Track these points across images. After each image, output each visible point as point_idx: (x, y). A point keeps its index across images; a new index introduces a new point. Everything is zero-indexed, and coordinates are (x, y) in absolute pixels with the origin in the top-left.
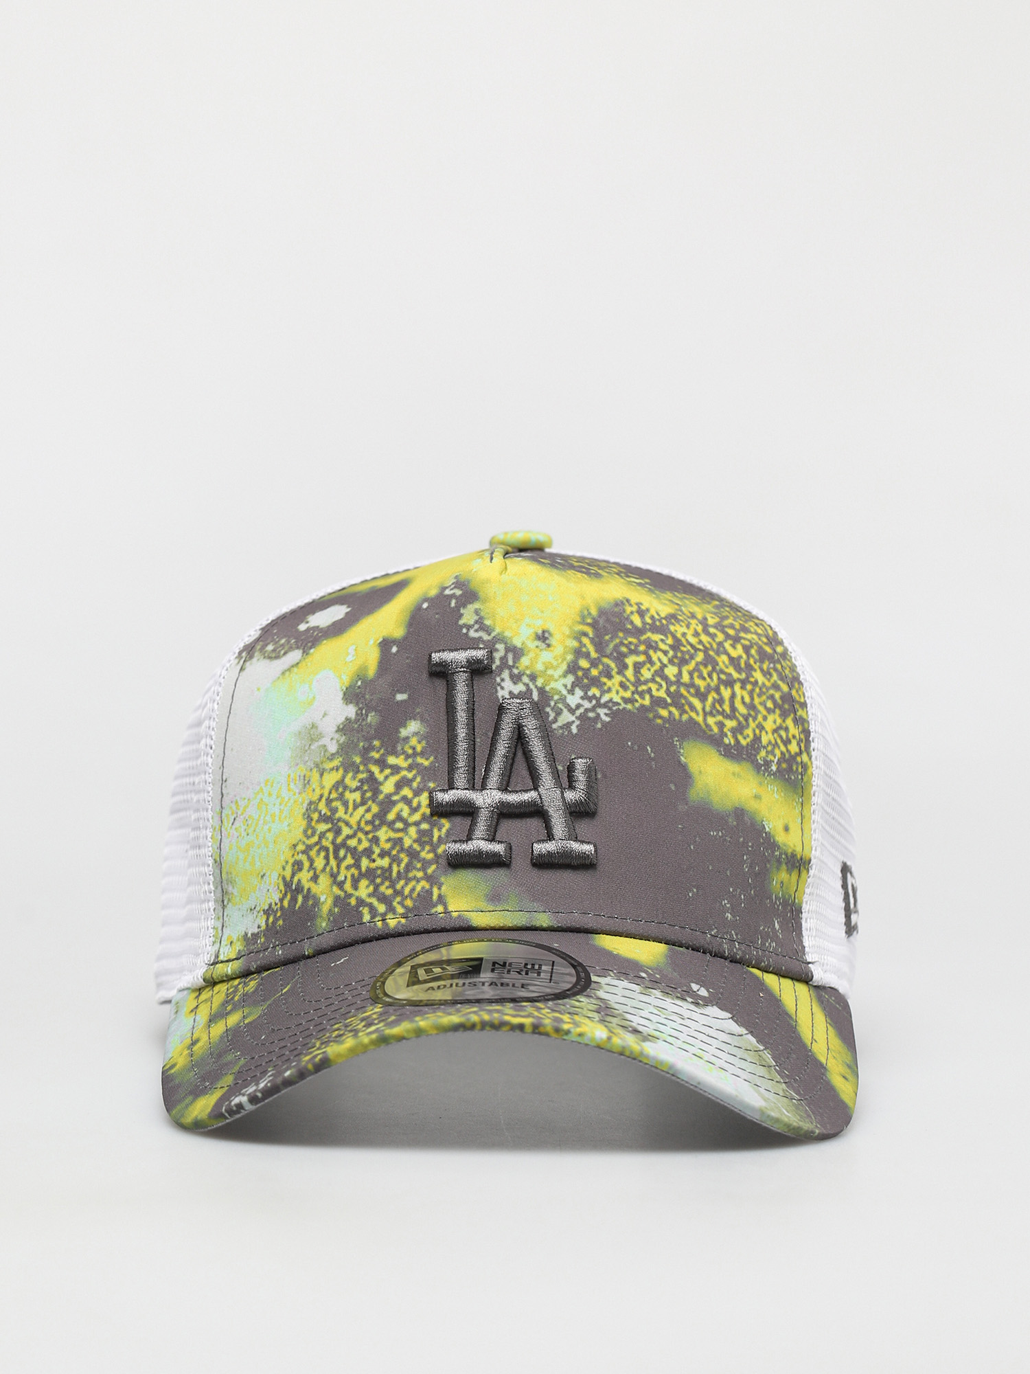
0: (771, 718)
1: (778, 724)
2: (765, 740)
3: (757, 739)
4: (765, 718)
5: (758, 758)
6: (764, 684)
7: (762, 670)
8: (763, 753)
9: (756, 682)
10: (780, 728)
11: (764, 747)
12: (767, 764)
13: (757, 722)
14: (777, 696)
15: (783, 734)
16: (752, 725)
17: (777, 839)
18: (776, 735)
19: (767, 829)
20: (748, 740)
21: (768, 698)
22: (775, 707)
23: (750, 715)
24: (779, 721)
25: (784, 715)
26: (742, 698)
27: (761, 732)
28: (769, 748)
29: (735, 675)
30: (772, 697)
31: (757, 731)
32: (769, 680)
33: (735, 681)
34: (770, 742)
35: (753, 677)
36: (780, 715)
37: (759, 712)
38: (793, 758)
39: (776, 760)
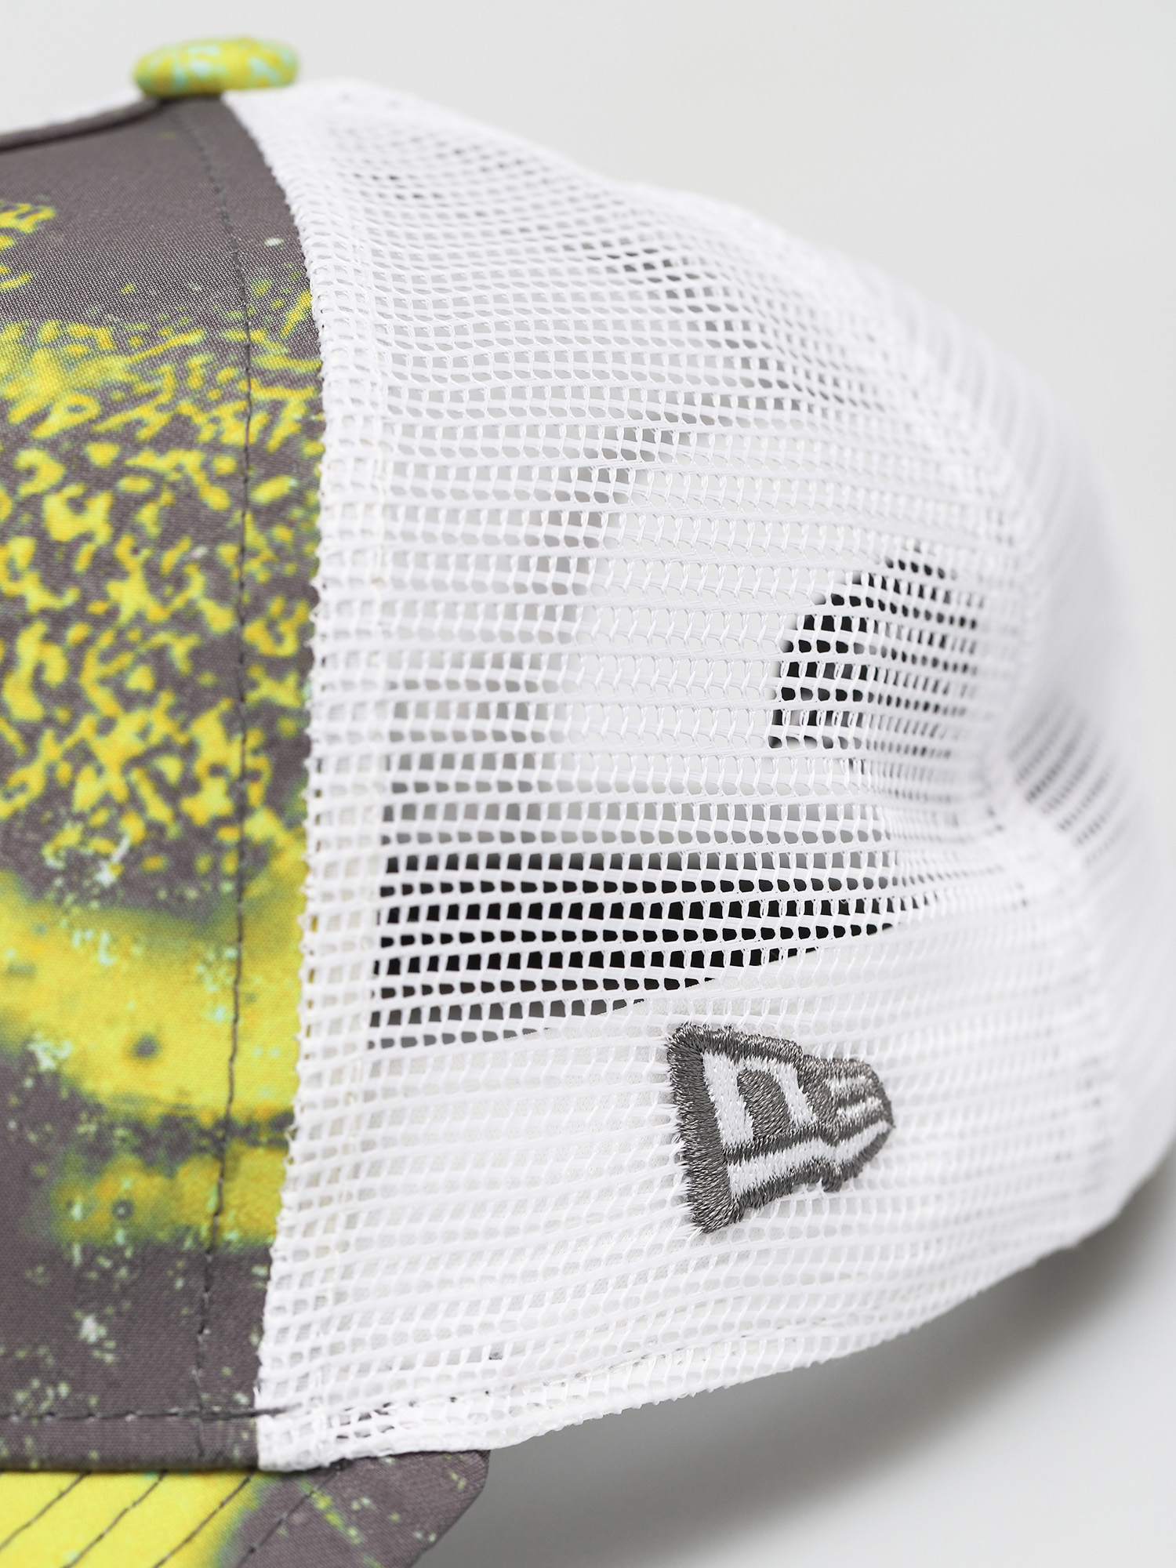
0: (128, 726)
1: (155, 738)
2: (86, 792)
3: (57, 795)
4: (106, 726)
5: (48, 851)
6: (139, 618)
7: (152, 571)
8: (70, 836)
9: (113, 613)
10: (166, 747)
11: (80, 817)
12: (79, 866)
13: (70, 741)
14: (180, 649)
15: (171, 767)
16: (50, 748)
17: (88, 1086)
18: (136, 775)
19: (46, 1063)
20: (21, 801)
21: (141, 660)
22: (159, 685)
23: (49, 721)
24: (162, 726)
25: (190, 705)
26: (39, 670)
27: (76, 770)
28: (101, 818)
29: (36, 596)
30: (159, 659)
31: (64, 771)
32: (165, 601)
33: (27, 620)
34: (106, 801)
35: (104, 596)
36: (172, 712)
37: (89, 707)
38: (202, 836)
39: (119, 852)
